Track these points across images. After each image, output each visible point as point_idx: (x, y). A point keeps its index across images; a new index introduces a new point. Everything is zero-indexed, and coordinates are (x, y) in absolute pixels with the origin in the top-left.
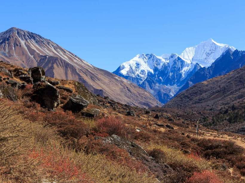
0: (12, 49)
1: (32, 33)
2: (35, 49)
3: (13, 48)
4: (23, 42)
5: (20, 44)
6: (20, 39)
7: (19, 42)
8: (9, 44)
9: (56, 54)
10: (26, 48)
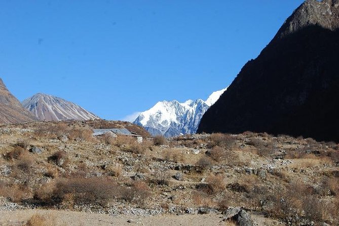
0: (41, 114)
1: (56, 97)
2: (62, 113)
3: (43, 113)
4: (50, 107)
5: (48, 109)
6: (47, 104)
7: (46, 107)
8: (38, 109)
9: (79, 116)
10: (53, 113)
